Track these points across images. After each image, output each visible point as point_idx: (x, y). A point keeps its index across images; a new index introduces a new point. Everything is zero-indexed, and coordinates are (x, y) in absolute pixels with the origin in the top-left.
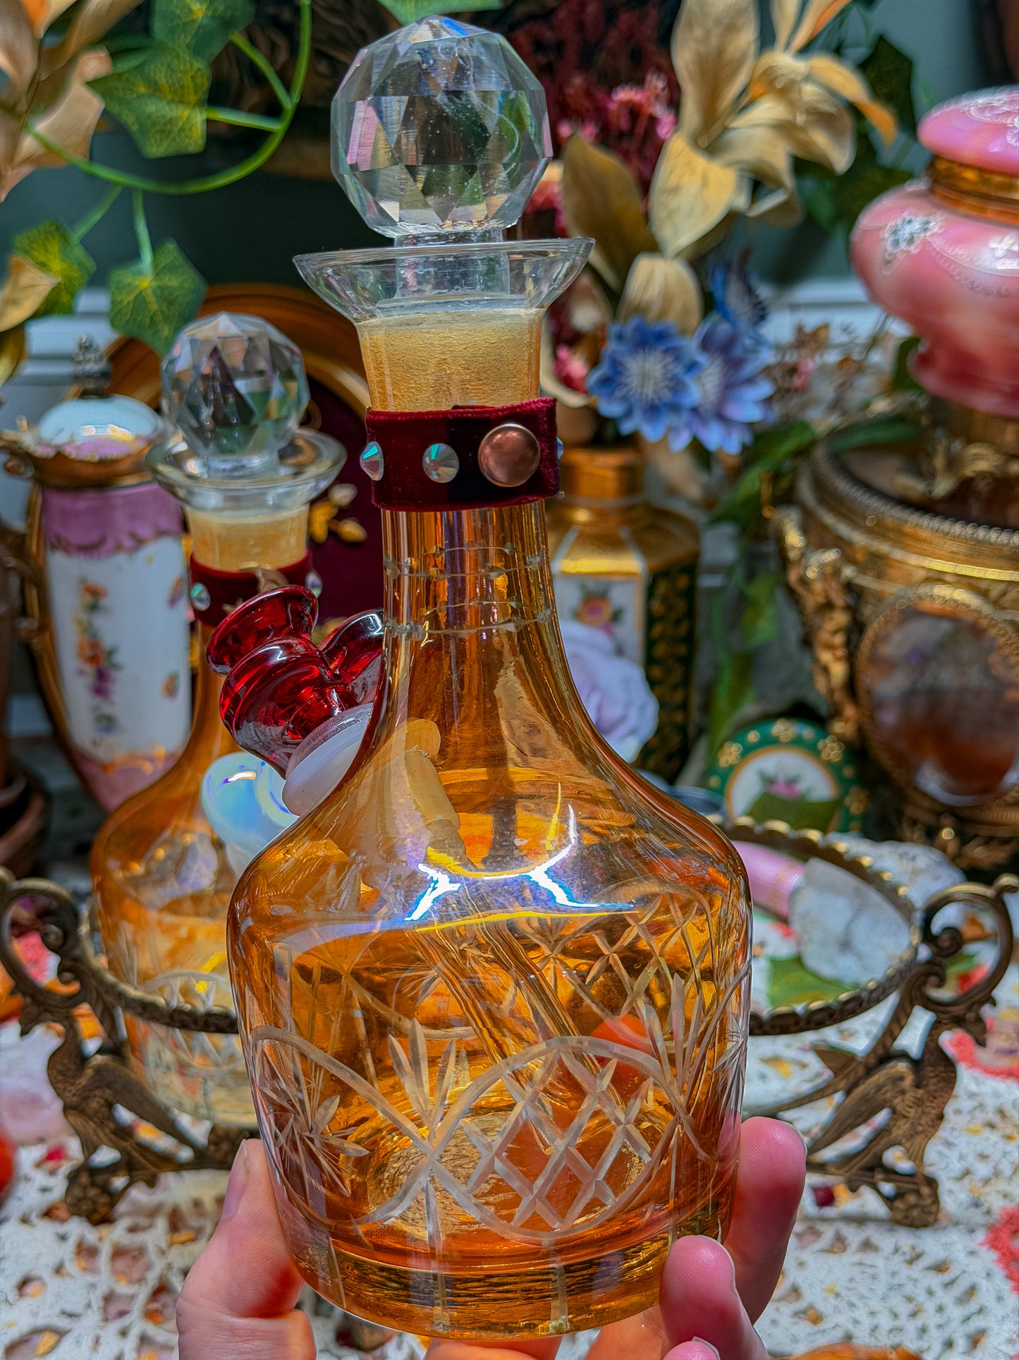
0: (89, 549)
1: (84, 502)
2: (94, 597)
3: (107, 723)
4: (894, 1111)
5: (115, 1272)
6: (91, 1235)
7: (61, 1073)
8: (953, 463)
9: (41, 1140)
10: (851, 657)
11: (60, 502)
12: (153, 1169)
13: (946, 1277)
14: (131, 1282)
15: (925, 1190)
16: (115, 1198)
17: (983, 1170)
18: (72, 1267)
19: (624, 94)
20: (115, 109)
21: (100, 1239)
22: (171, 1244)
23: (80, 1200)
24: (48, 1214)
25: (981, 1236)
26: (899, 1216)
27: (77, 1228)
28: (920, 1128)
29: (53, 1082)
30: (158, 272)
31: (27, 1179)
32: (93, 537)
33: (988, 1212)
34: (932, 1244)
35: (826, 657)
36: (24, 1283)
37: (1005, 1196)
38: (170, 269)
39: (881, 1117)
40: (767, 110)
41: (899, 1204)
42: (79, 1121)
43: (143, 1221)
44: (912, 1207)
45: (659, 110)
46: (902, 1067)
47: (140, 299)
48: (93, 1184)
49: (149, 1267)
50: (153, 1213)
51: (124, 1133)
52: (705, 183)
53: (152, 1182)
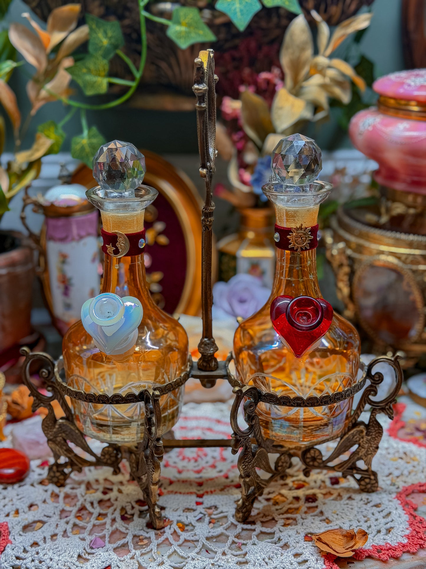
0: (63, 240)
1: (61, 222)
2: (64, 258)
3: (68, 306)
4: (359, 445)
5: (65, 503)
6: (56, 490)
7: (46, 427)
8: (388, 210)
9: (39, 458)
10: (351, 285)
11: (52, 222)
12: (80, 466)
13: (379, 509)
14: (70, 506)
15: (372, 477)
16: (66, 476)
17: (396, 473)
18: (49, 501)
19: (264, 75)
20: (75, 78)
21: (60, 492)
22: (86, 494)
23: (53, 477)
24: (41, 483)
25: (394, 495)
26: (363, 487)
27: (51, 487)
28: (370, 452)
29: (44, 430)
30: (90, 137)
31: (33, 471)
32: (63, 235)
33: (398, 488)
34: (374, 498)
35: (341, 285)
36: (31, 506)
37: (405, 482)
38: (94, 136)
39: (355, 448)
40: (317, 79)
41: (363, 483)
42: (53, 446)
43: (76, 486)
44: (367, 484)
45: (277, 81)
46: (362, 427)
47: (83, 148)
48: (58, 471)
49: (78, 501)
50: (80, 483)
51: (69, 451)
52: (293, 106)
53: (80, 470)
